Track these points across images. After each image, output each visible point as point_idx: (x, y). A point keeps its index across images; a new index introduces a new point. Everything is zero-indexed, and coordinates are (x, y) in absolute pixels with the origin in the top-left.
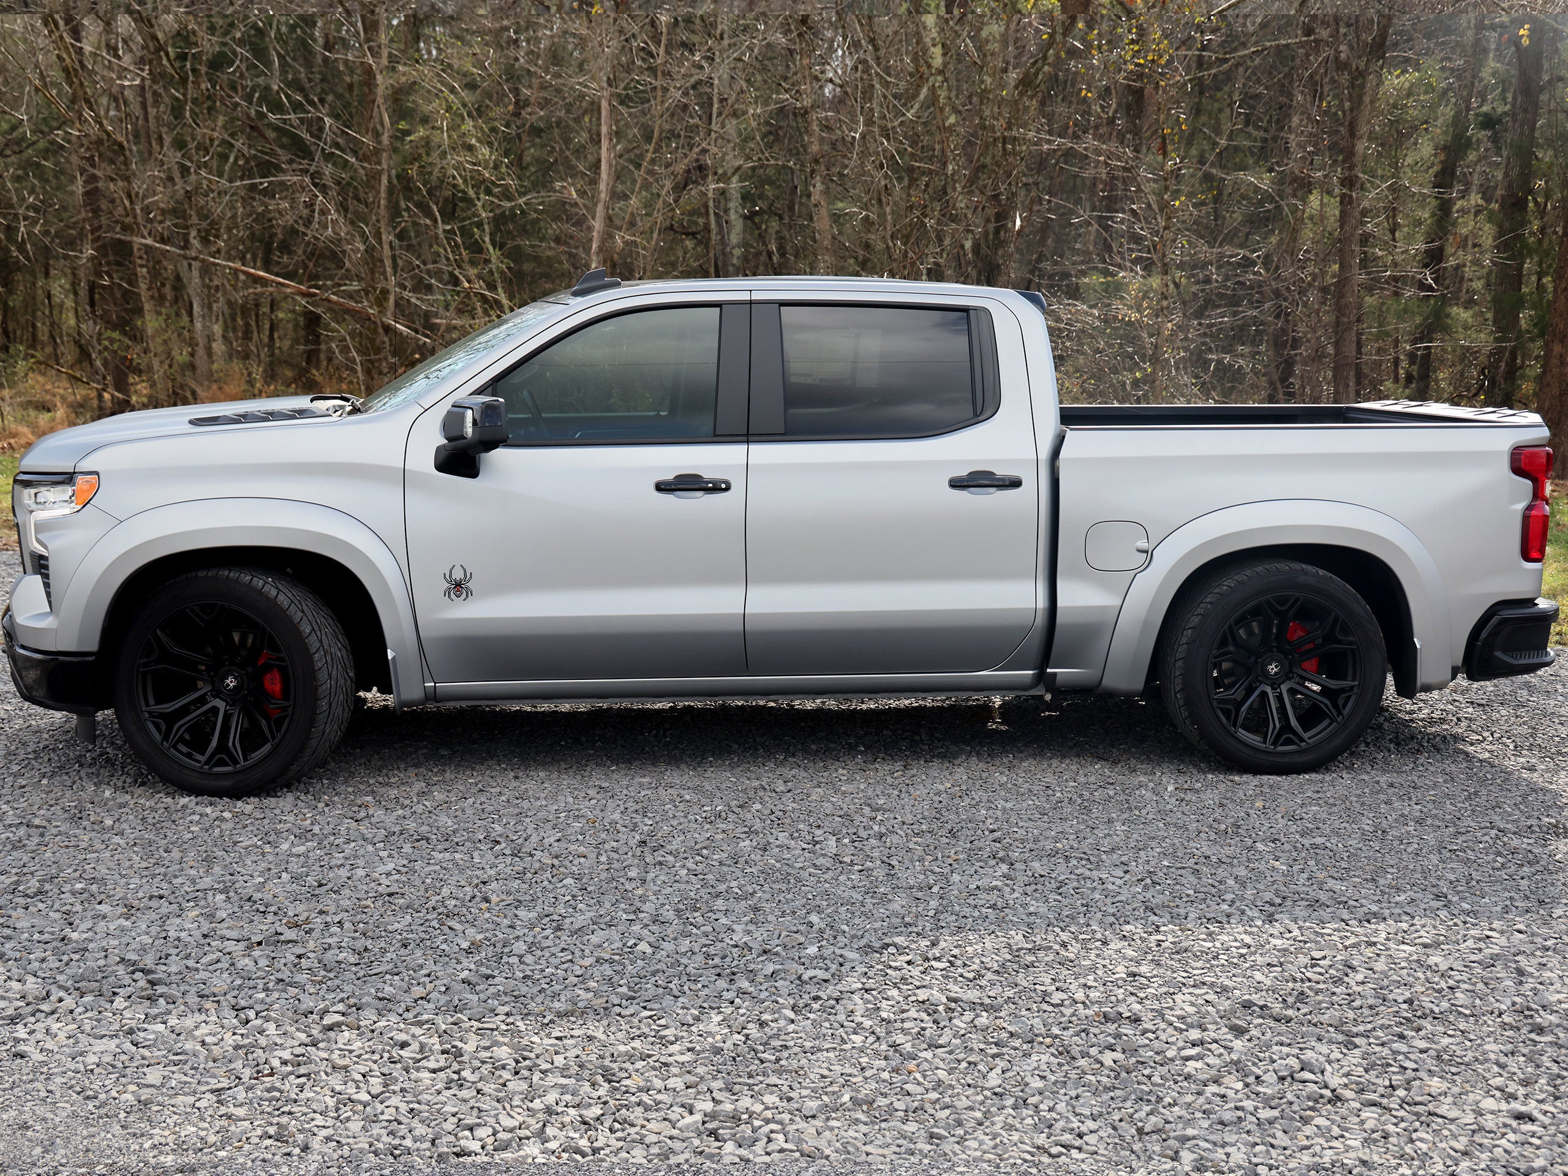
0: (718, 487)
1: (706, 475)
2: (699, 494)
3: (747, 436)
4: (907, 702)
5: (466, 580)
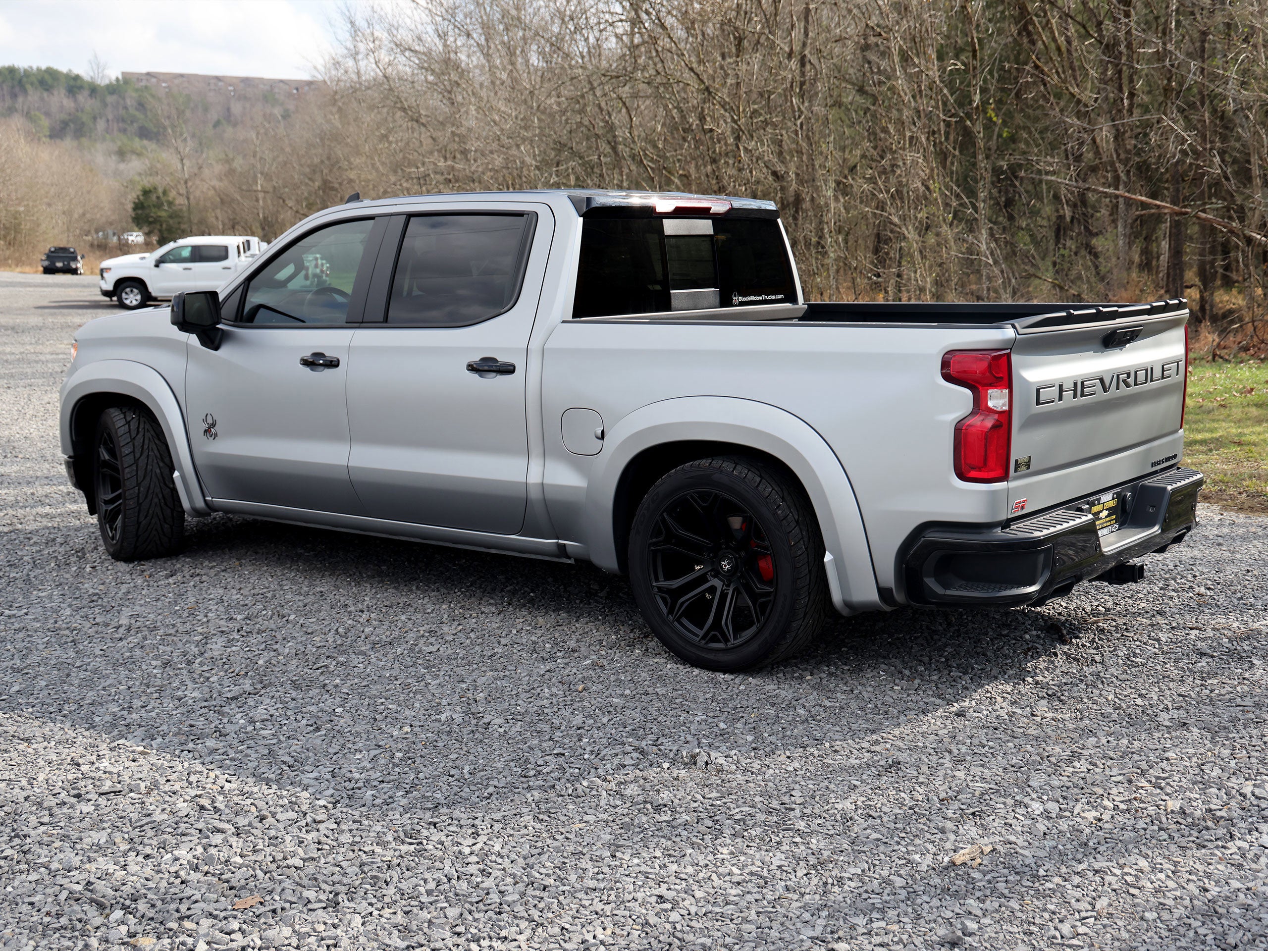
5: (213, 425)
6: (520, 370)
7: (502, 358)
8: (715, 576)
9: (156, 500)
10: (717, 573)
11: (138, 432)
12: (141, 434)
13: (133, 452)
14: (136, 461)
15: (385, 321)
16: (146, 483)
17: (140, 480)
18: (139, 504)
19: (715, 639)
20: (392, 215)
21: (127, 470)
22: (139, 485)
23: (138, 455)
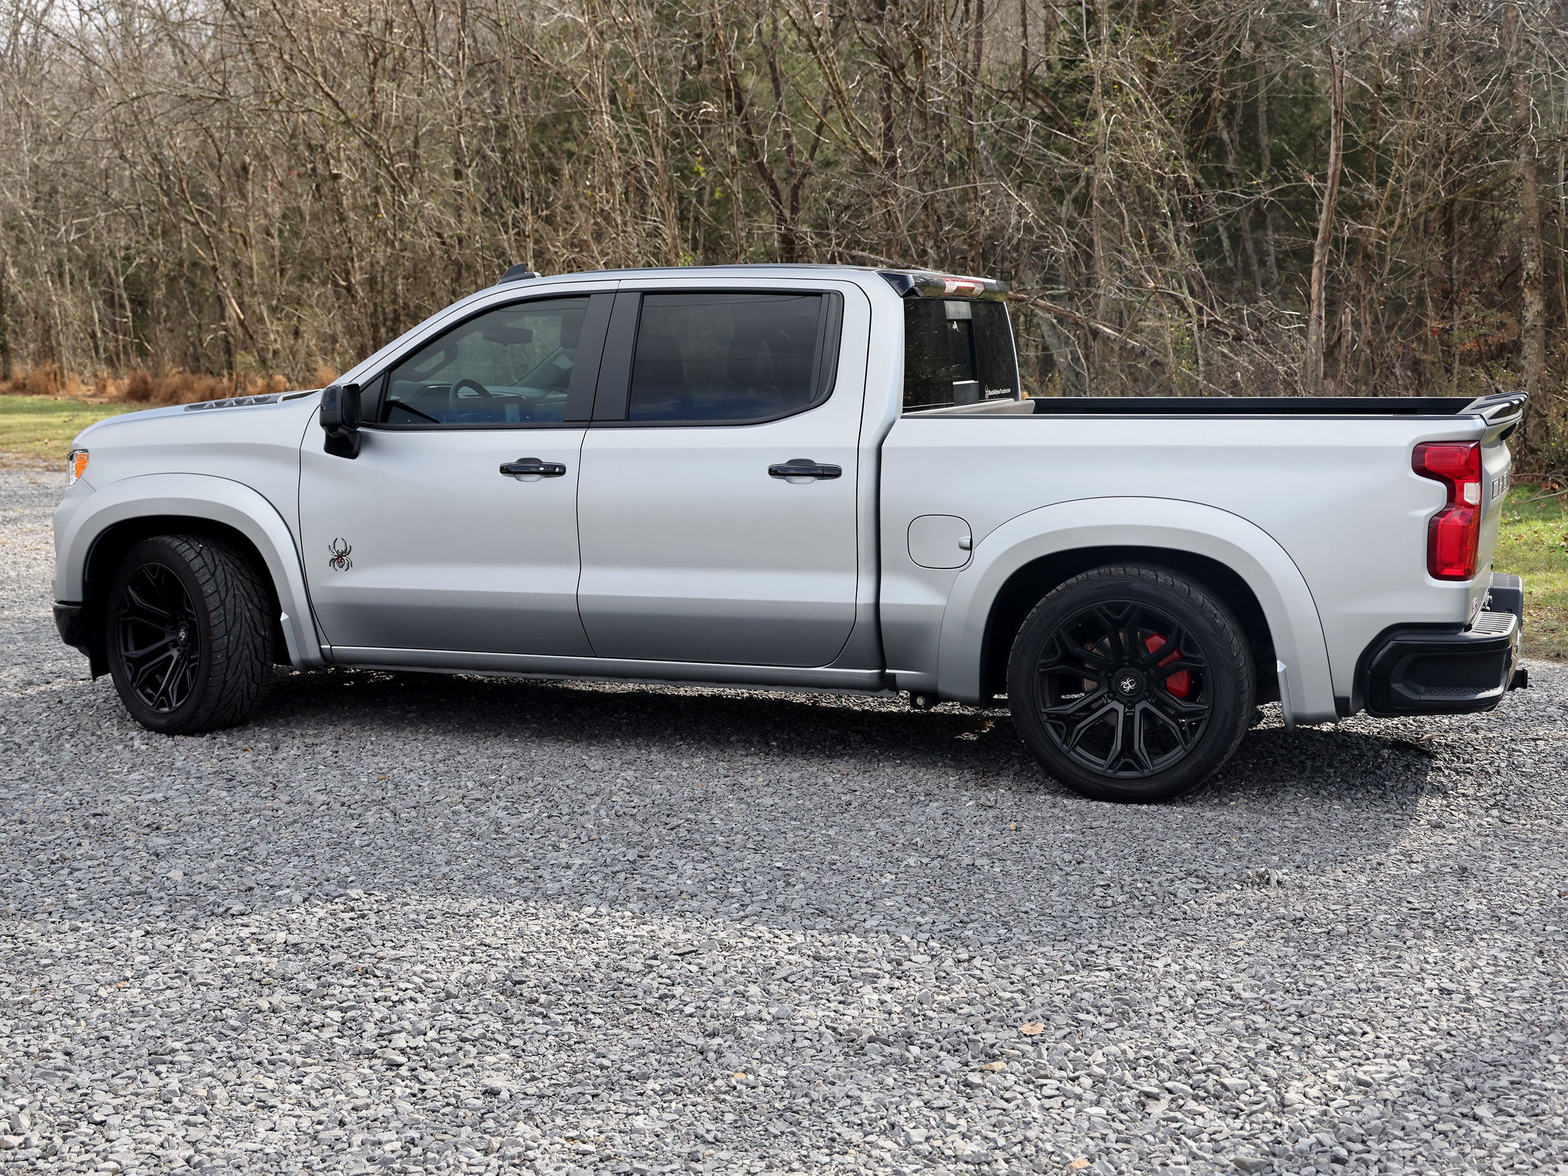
0: (554, 471)
1: (545, 459)
2: (537, 476)
3: (590, 422)
4: (733, 692)
5: (346, 552)
6: (848, 473)
7: (820, 460)
8: (1113, 699)
9: (246, 652)
10: (1115, 693)
11: (216, 567)
12: (220, 568)
13: (217, 590)
14: (223, 602)
15: (631, 419)
16: (236, 630)
17: (229, 626)
18: (229, 658)
19: (1127, 767)
20: (617, 291)
21: (213, 614)
22: (228, 633)
23: (223, 595)
